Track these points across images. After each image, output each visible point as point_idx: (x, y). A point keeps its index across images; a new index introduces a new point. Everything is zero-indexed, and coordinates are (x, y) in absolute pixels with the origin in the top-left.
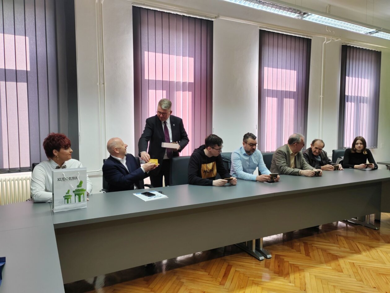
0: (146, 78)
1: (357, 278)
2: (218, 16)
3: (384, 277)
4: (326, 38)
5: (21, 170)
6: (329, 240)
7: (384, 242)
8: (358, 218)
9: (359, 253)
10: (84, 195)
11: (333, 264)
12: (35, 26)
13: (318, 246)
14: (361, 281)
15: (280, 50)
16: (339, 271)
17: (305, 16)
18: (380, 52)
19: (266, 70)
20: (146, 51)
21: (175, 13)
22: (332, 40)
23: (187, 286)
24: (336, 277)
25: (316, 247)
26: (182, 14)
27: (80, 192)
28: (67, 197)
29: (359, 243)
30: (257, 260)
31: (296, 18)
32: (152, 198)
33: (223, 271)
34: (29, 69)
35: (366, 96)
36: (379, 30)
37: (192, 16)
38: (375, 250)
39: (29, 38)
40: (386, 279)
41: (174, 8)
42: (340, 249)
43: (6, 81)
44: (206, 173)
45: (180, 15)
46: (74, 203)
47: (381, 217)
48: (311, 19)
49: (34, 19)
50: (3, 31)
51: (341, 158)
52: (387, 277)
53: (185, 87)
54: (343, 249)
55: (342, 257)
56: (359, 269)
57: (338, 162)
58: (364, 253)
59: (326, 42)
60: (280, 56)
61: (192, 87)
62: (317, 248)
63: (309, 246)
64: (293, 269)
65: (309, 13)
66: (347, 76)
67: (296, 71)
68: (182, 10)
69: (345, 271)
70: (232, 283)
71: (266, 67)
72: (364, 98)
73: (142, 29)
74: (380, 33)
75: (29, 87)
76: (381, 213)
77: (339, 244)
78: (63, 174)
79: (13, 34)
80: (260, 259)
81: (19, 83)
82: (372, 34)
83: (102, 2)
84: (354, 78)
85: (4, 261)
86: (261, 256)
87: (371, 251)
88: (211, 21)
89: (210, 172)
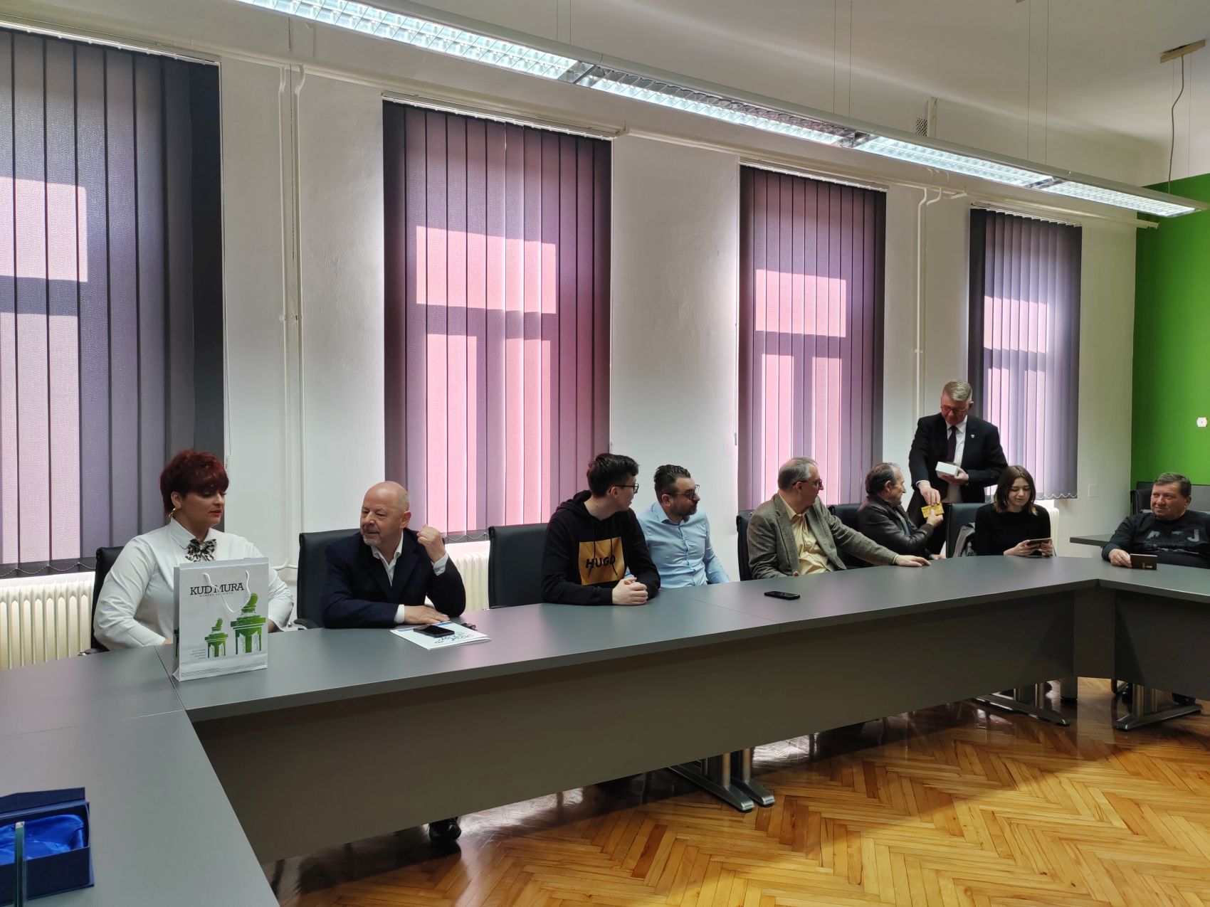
0: (421, 300)
1: (999, 850)
2: (625, 130)
3: (1072, 846)
4: (925, 190)
5: (53, 567)
6: (933, 755)
7: (1082, 758)
8: (1015, 690)
9: (1010, 786)
10: (259, 633)
11: (939, 817)
12: (104, 158)
13: (904, 770)
14: (1011, 856)
15: (799, 223)
16: (951, 835)
17: (860, 140)
18: (1079, 230)
19: (763, 279)
20: (421, 225)
21: (503, 120)
22: (943, 194)
23: (543, 882)
24: (945, 849)
25: (897, 772)
26: (521, 123)
27: (252, 626)
28: (213, 641)
29: (1013, 760)
30: (736, 812)
31: (836, 145)
32: (446, 642)
33: (641, 842)
34: (84, 278)
35: (1041, 350)
36: (1061, 177)
37: (550, 128)
38: (1055, 778)
39: (87, 190)
40: (1076, 850)
41: (501, 108)
42: (960, 776)
43: (16, 312)
44: (592, 567)
45: (517, 126)
46: (233, 657)
47: (1079, 690)
48: (878, 149)
49: (102, 138)
50: (11, 171)
51: (971, 527)
52: (1078, 846)
53: (530, 326)
54: (969, 777)
55: (965, 798)
56: (1007, 826)
57: (962, 538)
58: (1024, 788)
59: (926, 202)
60: (799, 238)
61: (551, 327)
62: (899, 776)
63: (877, 770)
64: (830, 829)
65: (872, 135)
66: (988, 296)
67: (844, 282)
68: (521, 112)
69: (970, 834)
70: (665, 873)
71: (761, 268)
72: (1036, 355)
73: (410, 164)
74: (1066, 183)
75: (83, 329)
76: (1079, 678)
77: (959, 766)
78: (205, 576)
79: (40, 180)
80: (744, 809)
81: (54, 317)
82: (1044, 186)
83: (298, 90)
84: (1006, 301)
85: (82, 797)
86: (745, 801)
87: (1044, 782)
88: (604, 141)
89: (605, 565)
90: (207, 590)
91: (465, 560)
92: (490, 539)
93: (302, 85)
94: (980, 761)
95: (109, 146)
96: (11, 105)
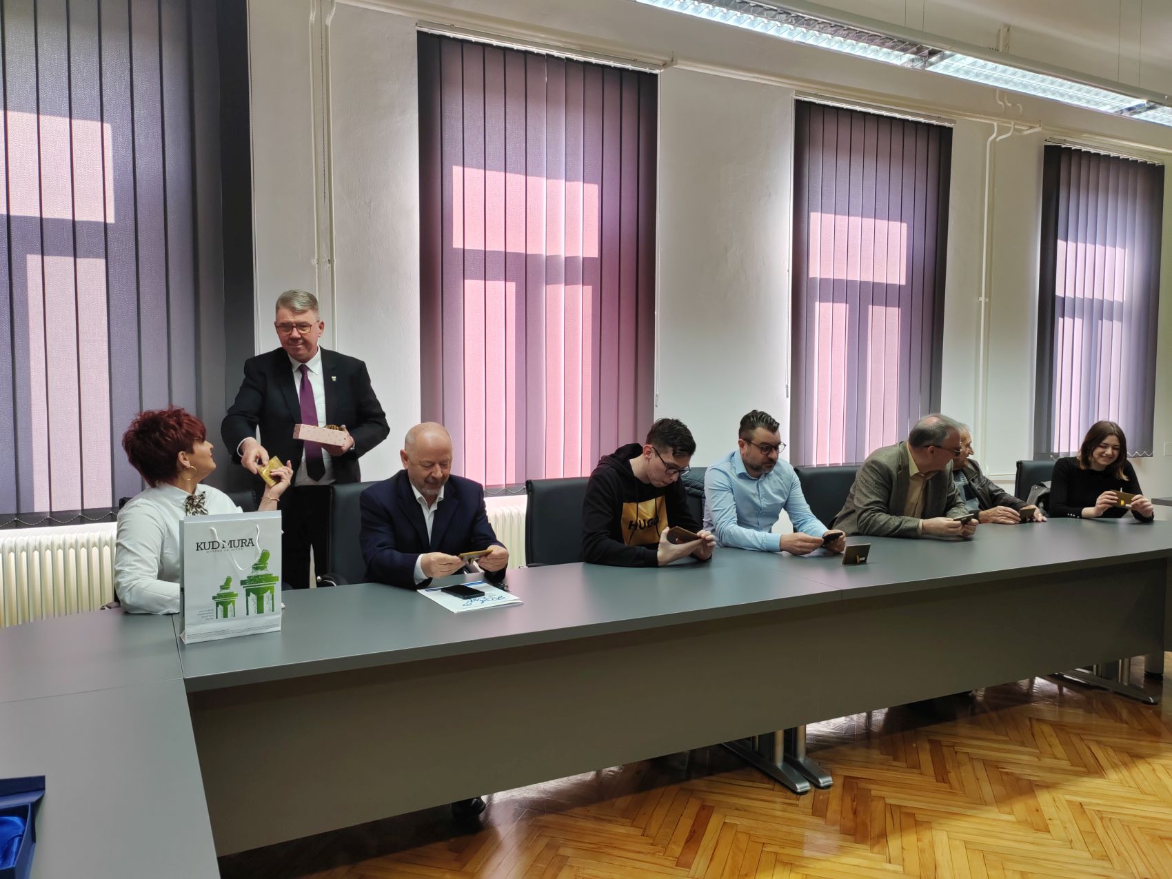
0: (457, 243)
1: (1092, 849)
2: (672, 61)
4: (995, 124)
5: (86, 516)
6: (1007, 735)
8: (1095, 666)
9: (1097, 773)
10: (272, 592)
11: (1020, 807)
12: (129, 93)
13: (975, 751)
14: (1105, 857)
15: (857, 162)
16: (1036, 830)
17: (934, 59)
18: (1162, 168)
19: (817, 221)
20: (457, 165)
21: (543, 51)
22: (1015, 130)
23: (579, 868)
24: (1031, 847)
25: (968, 753)
26: (563, 55)
27: (263, 585)
28: (221, 600)
29: (1099, 743)
30: (789, 794)
31: (906, 65)
32: (475, 604)
33: (686, 825)
34: (111, 220)
35: (1118, 298)
36: (1157, 101)
37: (594, 60)
38: (1148, 765)
39: (113, 127)
41: (541, 38)
42: (1039, 760)
43: (43, 255)
44: (636, 529)
45: (558, 58)
46: (243, 618)
47: (1165, 665)
48: (952, 70)
49: (128, 72)
50: (35, 107)
53: (572, 271)
54: (1049, 762)
55: (1048, 786)
56: (1098, 821)
57: (1033, 497)
58: (1113, 776)
59: (996, 137)
61: (593, 272)
62: (969, 758)
63: (945, 750)
64: (897, 820)
65: (947, 52)
66: (1061, 240)
67: (904, 225)
68: (563, 42)
69: (1056, 827)
70: (713, 863)
71: (816, 211)
72: (1112, 303)
73: (446, 99)
74: (1161, 109)
75: (111, 272)
76: (1166, 652)
77: (1037, 747)
78: (211, 530)
79: (65, 116)
80: (799, 791)
81: (82, 259)
82: (1136, 113)
83: (329, 21)
84: (1081, 245)
85: (41, 787)
86: (800, 781)
87: (1136, 770)
88: (651, 74)
89: (649, 526)
90: (214, 545)
91: (503, 515)
92: (528, 493)
93: (333, 14)
94: (1060, 742)
95: (134, 80)
96: (33, 37)
